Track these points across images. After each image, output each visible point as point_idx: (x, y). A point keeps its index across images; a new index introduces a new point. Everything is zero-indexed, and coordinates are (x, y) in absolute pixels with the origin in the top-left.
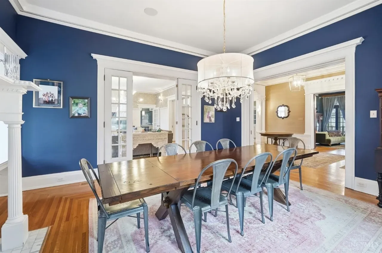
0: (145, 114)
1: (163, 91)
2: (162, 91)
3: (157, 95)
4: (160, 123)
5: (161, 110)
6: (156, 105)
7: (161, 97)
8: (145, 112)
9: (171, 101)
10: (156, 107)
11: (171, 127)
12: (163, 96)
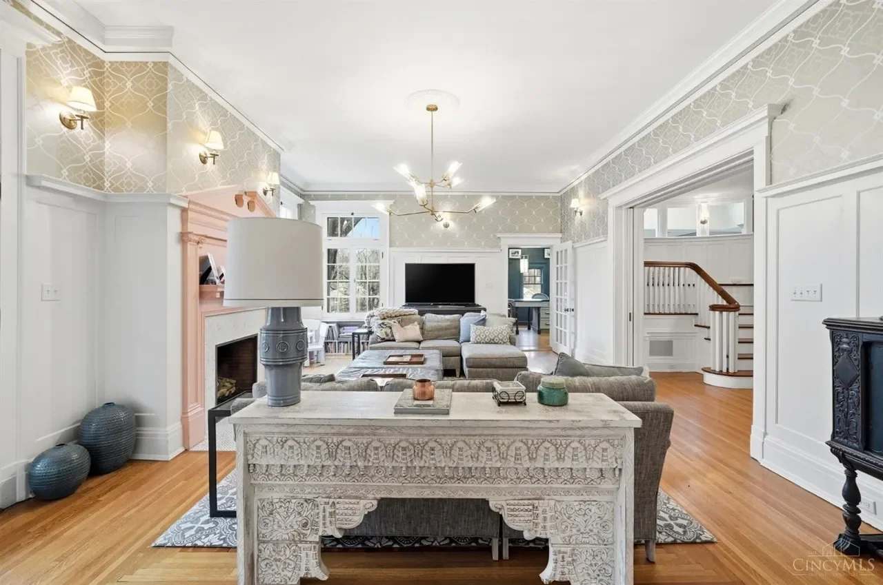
0: (529, 268)
1: (589, 178)
2: (583, 178)
3: (563, 199)
4: (575, 299)
5: (578, 251)
6: (560, 235)
7: (580, 204)
8: (530, 263)
9: (623, 212)
10: (563, 240)
11: (624, 317)
12: (588, 195)
